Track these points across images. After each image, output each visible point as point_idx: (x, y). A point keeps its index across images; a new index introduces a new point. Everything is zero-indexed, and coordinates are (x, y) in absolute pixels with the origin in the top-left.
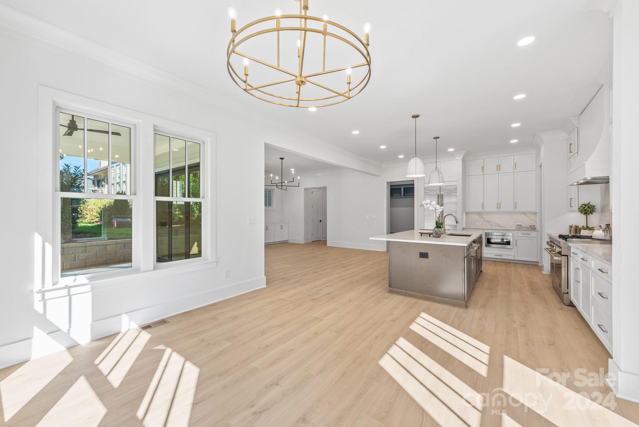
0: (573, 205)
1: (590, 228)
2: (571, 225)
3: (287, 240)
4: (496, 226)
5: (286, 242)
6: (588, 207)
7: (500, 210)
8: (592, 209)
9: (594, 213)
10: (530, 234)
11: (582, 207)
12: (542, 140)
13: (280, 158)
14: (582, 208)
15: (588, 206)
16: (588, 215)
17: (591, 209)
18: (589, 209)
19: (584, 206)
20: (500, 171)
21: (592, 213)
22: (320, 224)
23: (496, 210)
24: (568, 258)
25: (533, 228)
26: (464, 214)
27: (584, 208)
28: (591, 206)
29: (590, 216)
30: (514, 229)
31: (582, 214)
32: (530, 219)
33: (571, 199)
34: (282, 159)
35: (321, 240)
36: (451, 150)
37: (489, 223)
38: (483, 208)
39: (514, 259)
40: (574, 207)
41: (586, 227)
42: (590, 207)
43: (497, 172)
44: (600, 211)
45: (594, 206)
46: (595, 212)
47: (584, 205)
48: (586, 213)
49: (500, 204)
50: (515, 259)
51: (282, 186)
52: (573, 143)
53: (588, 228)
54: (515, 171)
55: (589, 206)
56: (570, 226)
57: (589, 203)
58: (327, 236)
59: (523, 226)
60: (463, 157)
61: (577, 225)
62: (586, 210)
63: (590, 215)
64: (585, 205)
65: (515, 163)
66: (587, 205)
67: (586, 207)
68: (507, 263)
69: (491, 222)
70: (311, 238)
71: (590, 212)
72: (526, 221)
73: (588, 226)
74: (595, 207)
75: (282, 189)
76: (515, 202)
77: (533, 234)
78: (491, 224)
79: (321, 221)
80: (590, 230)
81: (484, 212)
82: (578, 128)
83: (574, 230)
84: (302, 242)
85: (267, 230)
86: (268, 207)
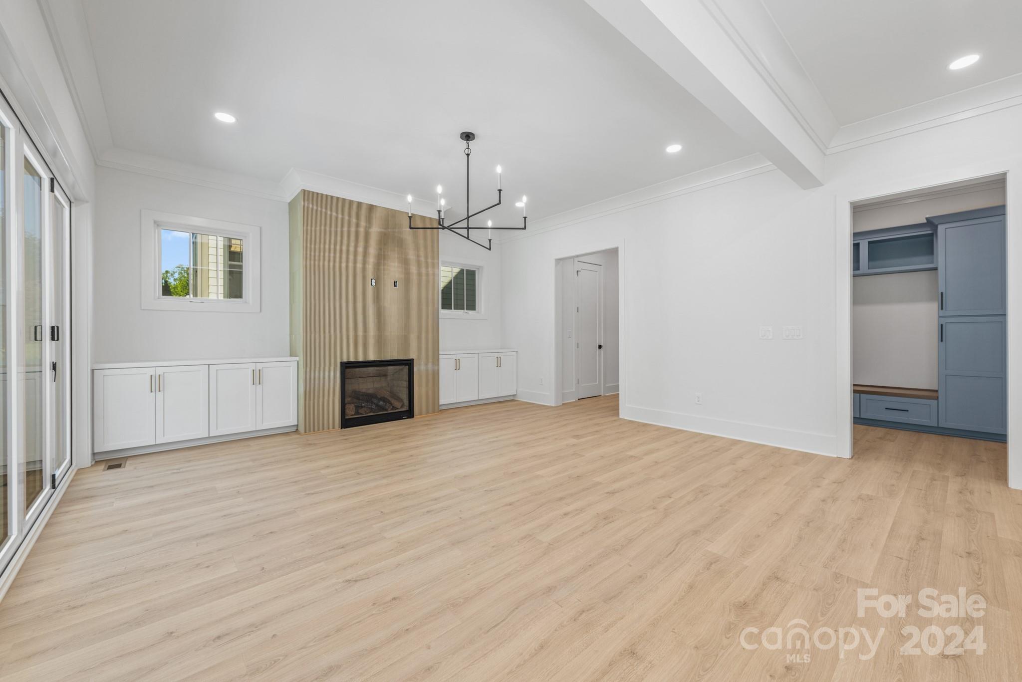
3: (514, 395)
13: (464, 135)
22: (600, 355)
34: (468, 136)
35: (602, 394)
51: (468, 228)
58: (619, 385)
70: (574, 390)
75: (468, 238)
79: (600, 347)
84: (551, 402)
85: (459, 369)
86: (465, 311)
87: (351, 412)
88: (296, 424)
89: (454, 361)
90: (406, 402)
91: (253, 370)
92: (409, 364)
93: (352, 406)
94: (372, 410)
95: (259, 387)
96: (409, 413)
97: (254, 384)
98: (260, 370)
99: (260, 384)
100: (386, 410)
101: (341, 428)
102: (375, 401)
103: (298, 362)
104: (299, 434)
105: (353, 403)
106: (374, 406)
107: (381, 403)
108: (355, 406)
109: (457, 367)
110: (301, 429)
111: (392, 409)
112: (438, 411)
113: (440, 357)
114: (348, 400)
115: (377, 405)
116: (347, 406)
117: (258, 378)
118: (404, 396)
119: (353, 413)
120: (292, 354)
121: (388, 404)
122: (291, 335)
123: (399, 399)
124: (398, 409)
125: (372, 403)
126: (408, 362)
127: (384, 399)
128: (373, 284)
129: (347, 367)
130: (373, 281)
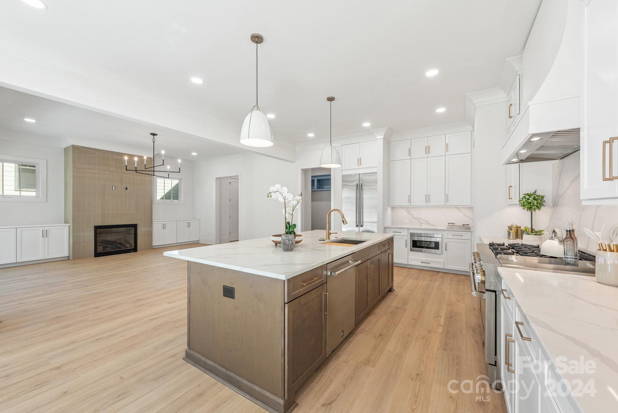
0: (512, 196)
1: (537, 232)
2: (510, 225)
3: (198, 241)
4: (426, 224)
5: (197, 242)
6: (534, 199)
7: (429, 204)
8: (539, 201)
9: (543, 208)
10: (463, 235)
11: (525, 198)
12: (475, 104)
13: (151, 134)
14: (524, 200)
15: (533, 197)
16: (533, 211)
17: (537, 201)
18: (536, 202)
19: (527, 197)
20: (430, 154)
21: (539, 208)
23: (424, 204)
24: (496, 295)
25: (466, 227)
26: (389, 209)
27: (528, 199)
28: (538, 196)
29: (537, 213)
30: (445, 228)
31: (524, 209)
32: (465, 216)
33: (511, 187)
34: (154, 134)
36: (367, 125)
37: (418, 221)
38: (410, 202)
39: (443, 268)
40: (514, 198)
41: (530, 230)
42: (537, 198)
43: (426, 156)
44: (551, 204)
45: (543, 197)
46: (544, 206)
47: (528, 194)
48: (530, 208)
49: (429, 196)
50: (445, 268)
52: (513, 103)
53: (533, 231)
54: (447, 153)
55: (535, 196)
56: (509, 227)
57: (536, 192)
59: (457, 224)
60: (384, 136)
61: (518, 225)
62: (531, 203)
63: (537, 210)
64: (529, 196)
65: (447, 144)
66: (532, 195)
67: (531, 198)
68: (435, 272)
69: (421, 219)
71: (537, 206)
72: (459, 218)
73: (533, 228)
74: (545, 199)
75: (154, 175)
76: (446, 194)
77: (467, 235)
78: (420, 222)
80: (536, 235)
81: (411, 207)
82: (521, 75)
83: (514, 233)
85: (165, 228)
86: (172, 200)
87: (100, 249)
88: (68, 256)
89: (162, 225)
90: (133, 245)
91: (43, 231)
92: (135, 226)
93: (101, 247)
94: (113, 249)
95: (46, 239)
96: (135, 250)
97: (43, 237)
98: (47, 230)
99: (46, 237)
100: (121, 249)
101: (95, 257)
102: (115, 244)
103: (69, 226)
104: (70, 260)
105: (102, 245)
106: (114, 247)
107: (119, 245)
108: (103, 247)
109: (164, 227)
110: (71, 258)
111: (125, 248)
112: (151, 248)
113: (153, 223)
114: (98, 244)
115: (116, 246)
116: (98, 247)
117: (45, 234)
118: (132, 242)
119: (102, 250)
120: (66, 222)
121: (123, 246)
122: (65, 213)
123: (129, 243)
124: (128, 248)
125: (114, 245)
126: (135, 225)
127: (120, 244)
128: (114, 189)
129: (98, 228)
130: (114, 188)
